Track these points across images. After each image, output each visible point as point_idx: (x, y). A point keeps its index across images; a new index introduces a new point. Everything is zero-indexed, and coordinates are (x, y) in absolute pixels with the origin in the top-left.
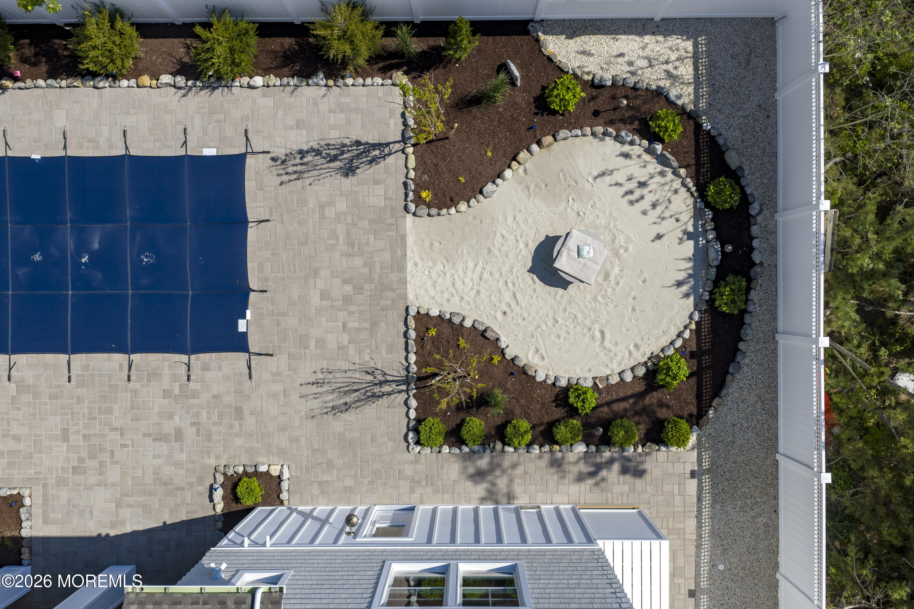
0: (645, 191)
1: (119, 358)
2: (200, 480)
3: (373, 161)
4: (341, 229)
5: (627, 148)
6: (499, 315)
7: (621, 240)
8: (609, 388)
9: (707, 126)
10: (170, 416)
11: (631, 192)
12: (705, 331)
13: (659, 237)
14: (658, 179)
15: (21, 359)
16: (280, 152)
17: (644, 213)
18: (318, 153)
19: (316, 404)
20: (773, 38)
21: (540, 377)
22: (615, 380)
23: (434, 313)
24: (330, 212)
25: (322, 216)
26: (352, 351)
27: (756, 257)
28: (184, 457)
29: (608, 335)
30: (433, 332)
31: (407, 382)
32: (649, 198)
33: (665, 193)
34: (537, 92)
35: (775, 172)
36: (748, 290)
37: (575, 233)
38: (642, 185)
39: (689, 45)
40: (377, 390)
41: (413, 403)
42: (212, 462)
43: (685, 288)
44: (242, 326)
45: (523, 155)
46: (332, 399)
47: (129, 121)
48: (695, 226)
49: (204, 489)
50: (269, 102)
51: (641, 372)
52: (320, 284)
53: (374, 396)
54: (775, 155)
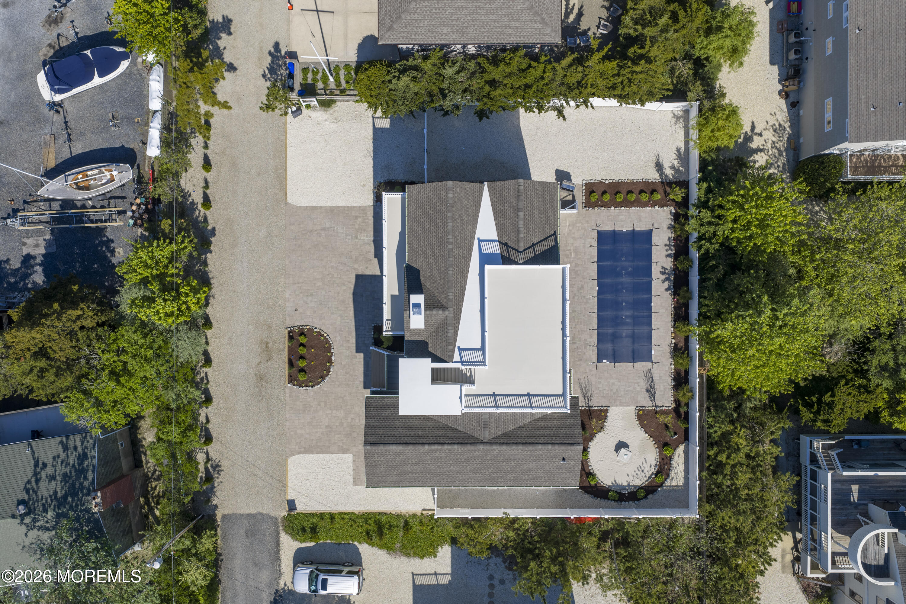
0: (641, 472)
1: (596, 327)
3: (650, 398)
5: (653, 467)
6: (607, 433)
7: (628, 466)
8: (587, 462)
9: (659, 489)
10: (580, 341)
11: (641, 468)
12: (603, 489)
13: (628, 476)
14: (645, 476)
15: (596, 299)
16: (652, 371)
17: (634, 472)
18: (652, 382)
19: (582, 380)
20: (683, 507)
21: (591, 444)
22: (589, 464)
23: (608, 414)
24: (636, 385)
25: (635, 383)
26: (598, 391)
27: (623, 503)
29: (601, 462)
30: (603, 414)
31: (589, 406)
32: (639, 473)
33: (640, 477)
34: (669, 443)
36: (614, 500)
37: (631, 454)
38: (643, 471)
39: (681, 484)
40: (587, 398)
41: (583, 408)
43: (614, 483)
44: (605, 361)
45: (652, 439)
47: (662, 330)
48: (632, 486)
50: (667, 369)
51: (592, 471)
54: (650, 506)
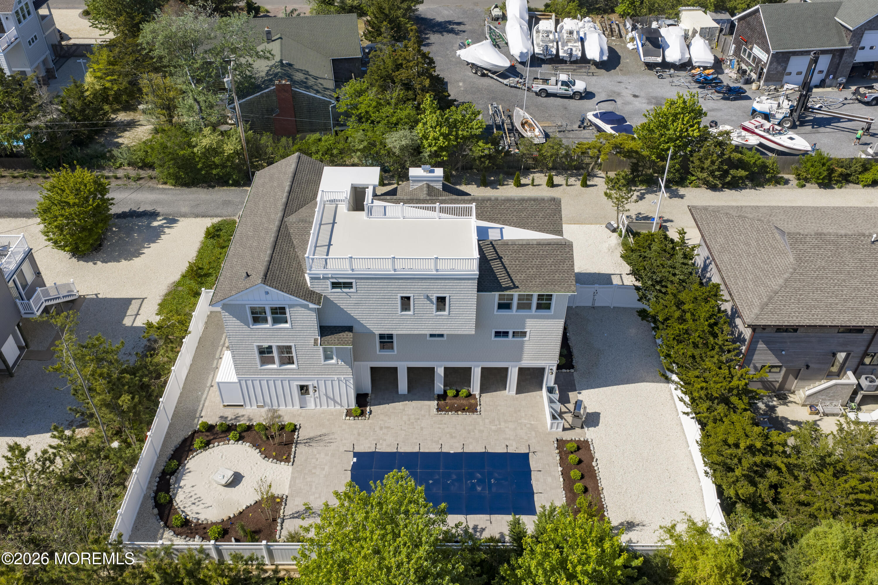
0: (194, 501)
2: (375, 416)
3: (297, 513)
4: (313, 490)
5: (197, 516)
6: (259, 463)
8: (224, 441)
9: (162, 524)
10: (384, 434)
11: (199, 501)
12: (184, 458)
13: (193, 486)
14: (187, 505)
15: (437, 450)
17: (196, 494)
19: (331, 437)
21: (248, 444)
22: (221, 444)
23: (282, 464)
26: (315, 452)
28: (380, 422)
29: (220, 457)
30: (284, 457)
31: (297, 443)
32: (192, 499)
33: (186, 501)
35: (140, 508)
36: (166, 466)
38: (194, 504)
40: (309, 441)
41: (295, 437)
42: (370, 421)
43: (188, 471)
44: (355, 460)
45: (237, 514)
46: (326, 438)
48: (178, 490)
49: (373, 413)
51: (211, 446)
52: (324, 472)
53: (310, 439)
54: (138, 513)
